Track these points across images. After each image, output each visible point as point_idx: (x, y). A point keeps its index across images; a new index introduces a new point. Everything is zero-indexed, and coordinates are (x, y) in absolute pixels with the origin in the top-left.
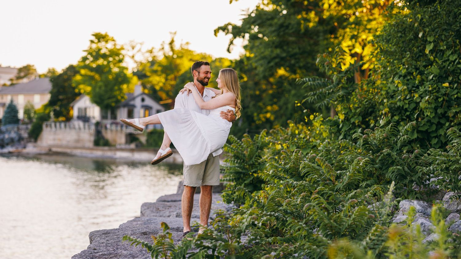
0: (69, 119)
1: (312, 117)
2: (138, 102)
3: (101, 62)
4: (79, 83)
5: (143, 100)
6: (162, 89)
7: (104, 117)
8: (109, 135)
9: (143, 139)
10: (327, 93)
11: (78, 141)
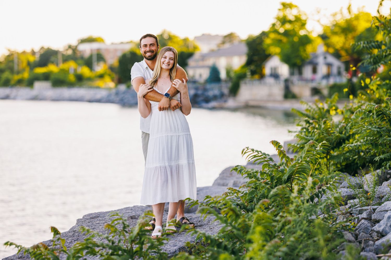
0: (262, 76)
1: (368, 81)
2: (321, 60)
3: (288, 26)
4: (269, 46)
5: (325, 58)
6: (342, 48)
7: (292, 74)
8: (296, 89)
9: (325, 92)
10: (384, 56)
11: (270, 95)
